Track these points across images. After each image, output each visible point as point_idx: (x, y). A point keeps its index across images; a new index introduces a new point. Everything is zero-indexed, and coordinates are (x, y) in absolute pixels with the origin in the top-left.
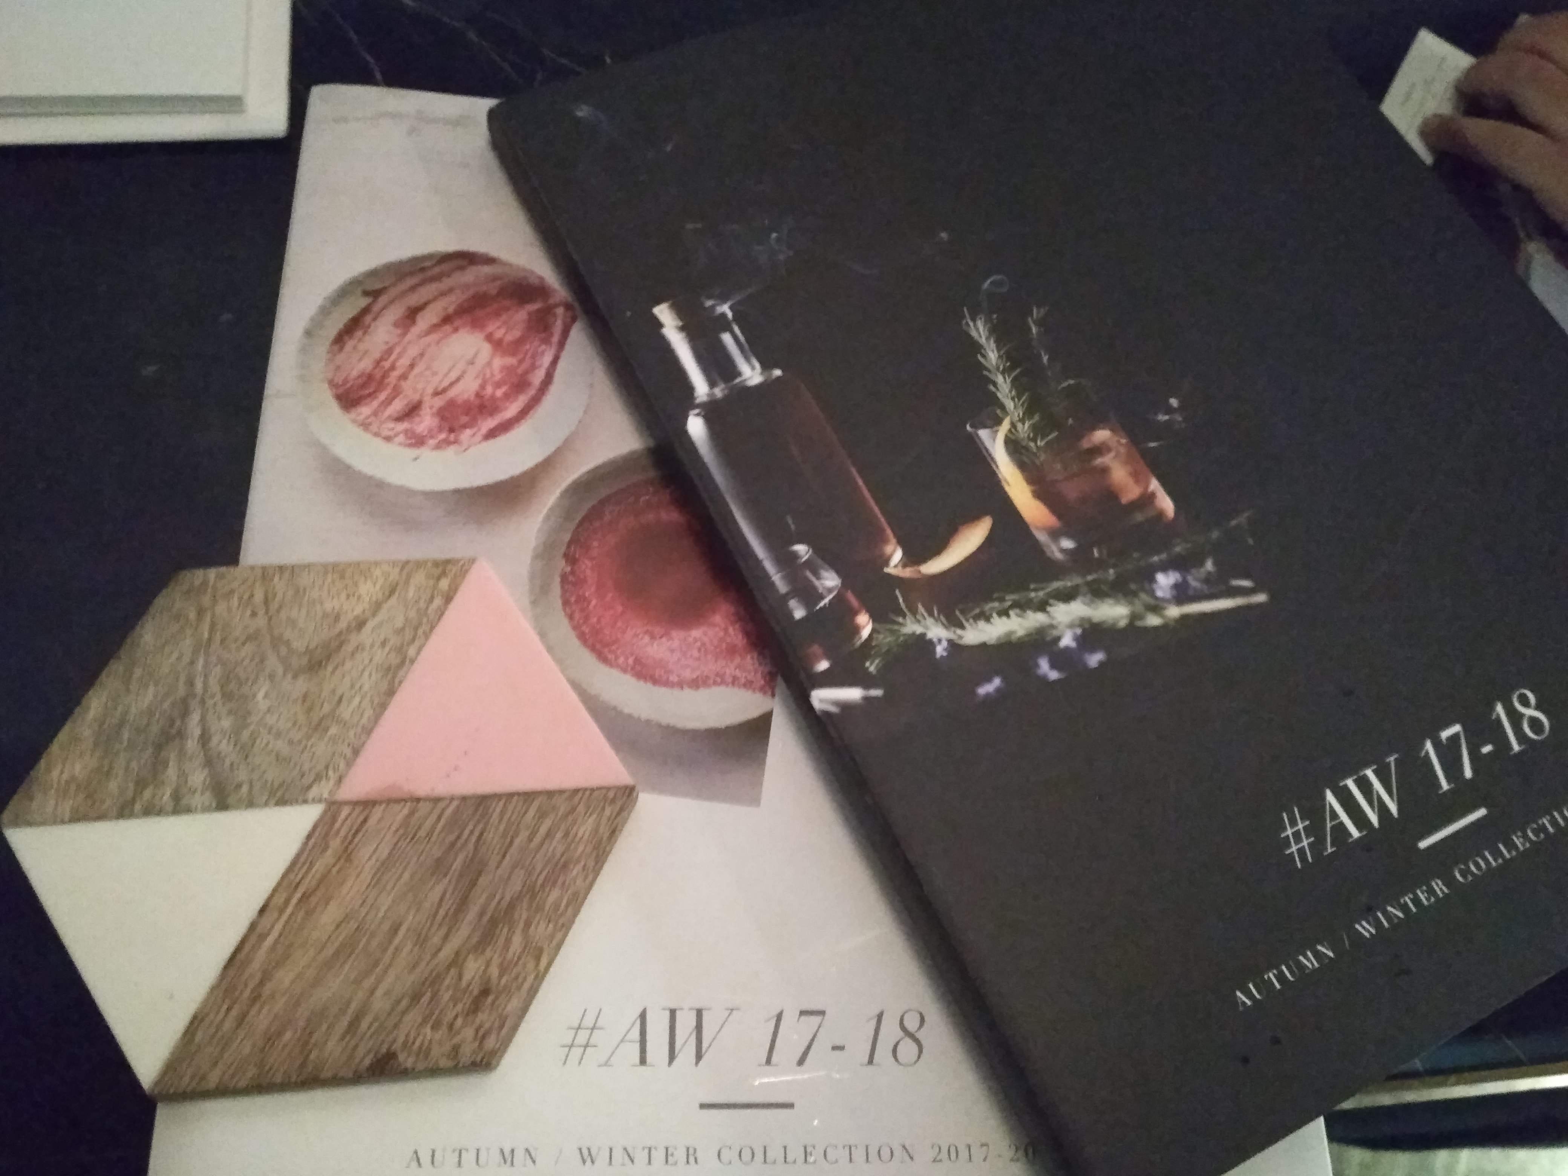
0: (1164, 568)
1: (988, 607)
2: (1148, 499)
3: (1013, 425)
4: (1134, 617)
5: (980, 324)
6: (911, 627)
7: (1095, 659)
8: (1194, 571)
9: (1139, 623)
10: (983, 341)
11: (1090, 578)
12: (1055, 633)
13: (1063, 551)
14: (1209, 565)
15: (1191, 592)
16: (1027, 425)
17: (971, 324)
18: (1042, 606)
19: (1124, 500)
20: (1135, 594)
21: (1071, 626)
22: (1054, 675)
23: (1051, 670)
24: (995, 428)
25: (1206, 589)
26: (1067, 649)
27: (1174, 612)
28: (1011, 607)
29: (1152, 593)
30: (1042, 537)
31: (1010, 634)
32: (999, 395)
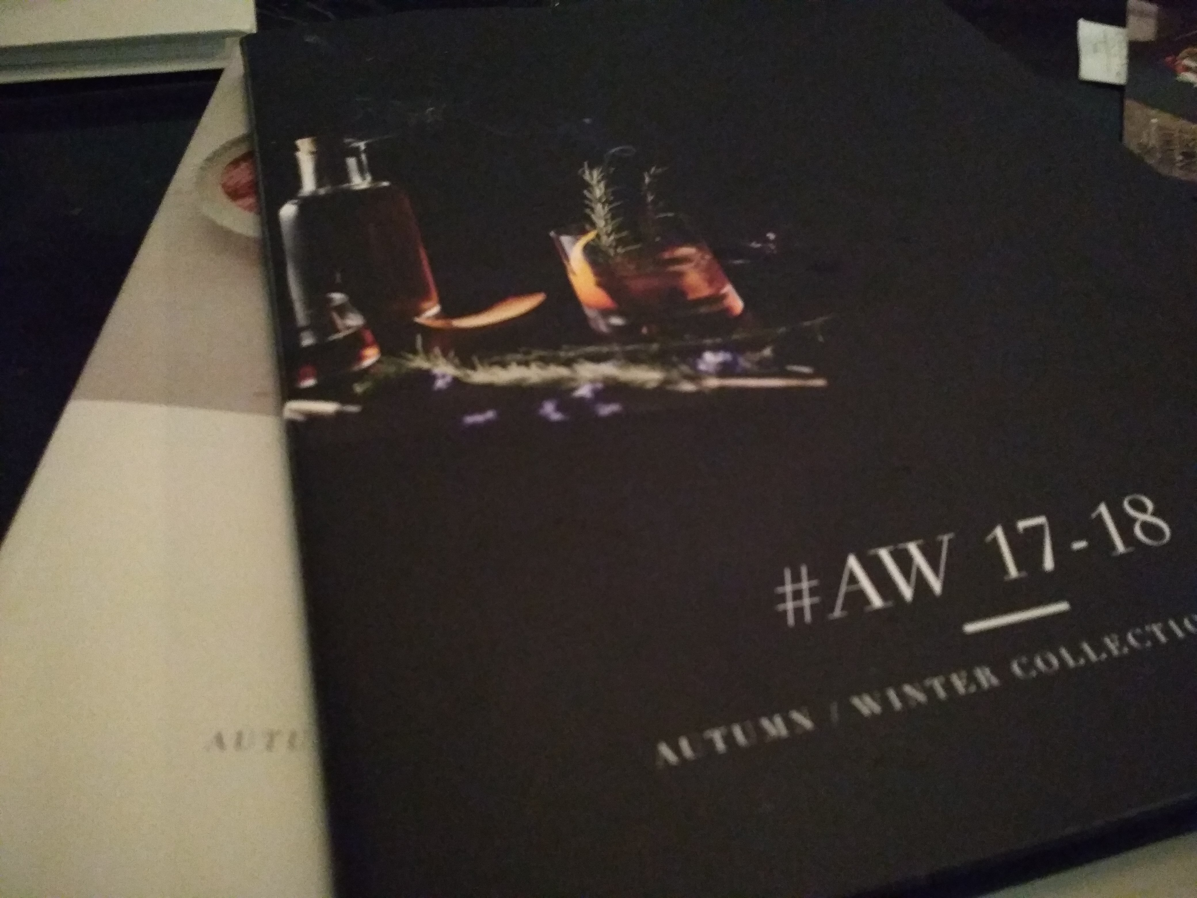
0: (715, 349)
1: (509, 357)
2: (718, 298)
3: (598, 236)
4: (666, 382)
5: (596, 173)
6: (420, 363)
7: (606, 410)
8: (749, 354)
9: (669, 387)
10: (594, 182)
11: (630, 348)
12: (573, 384)
13: (609, 326)
14: (767, 352)
15: (738, 370)
16: (612, 237)
17: (587, 172)
18: (568, 363)
19: (691, 296)
20: (674, 365)
21: (593, 381)
22: (556, 416)
23: (556, 412)
24: (578, 237)
25: (756, 368)
26: (582, 399)
27: (713, 383)
28: (535, 360)
29: (694, 366)
30: (590, 313)
31: (523, 380)
32: (593, 217)
